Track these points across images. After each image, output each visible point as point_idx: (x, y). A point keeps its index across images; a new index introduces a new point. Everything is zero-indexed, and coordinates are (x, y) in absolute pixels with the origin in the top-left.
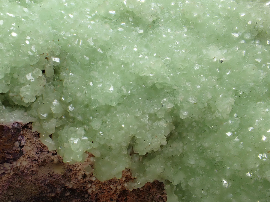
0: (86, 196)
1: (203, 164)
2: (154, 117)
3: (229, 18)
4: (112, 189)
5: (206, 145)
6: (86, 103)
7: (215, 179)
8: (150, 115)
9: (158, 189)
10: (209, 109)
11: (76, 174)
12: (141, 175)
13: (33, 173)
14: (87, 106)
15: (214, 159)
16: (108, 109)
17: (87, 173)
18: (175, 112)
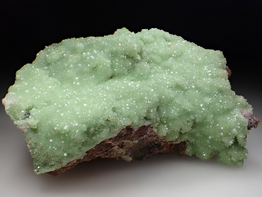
0: (161, 146)
1: (201, 136)
2: (188, 122)
3: (211, 86)
4: (168, 144)
5: (203, 130)
6: (167, 117)
7: (205, 141)
8: (187, 121)
9: (184, 144)
10: (205, 118)
11: (159, 139)
12: (180, 139)
13: (147, 139)
14: (167, 118)
15: (205, 134)
16: (174, 119)
17: (162, 139)
18: (194, 120)
